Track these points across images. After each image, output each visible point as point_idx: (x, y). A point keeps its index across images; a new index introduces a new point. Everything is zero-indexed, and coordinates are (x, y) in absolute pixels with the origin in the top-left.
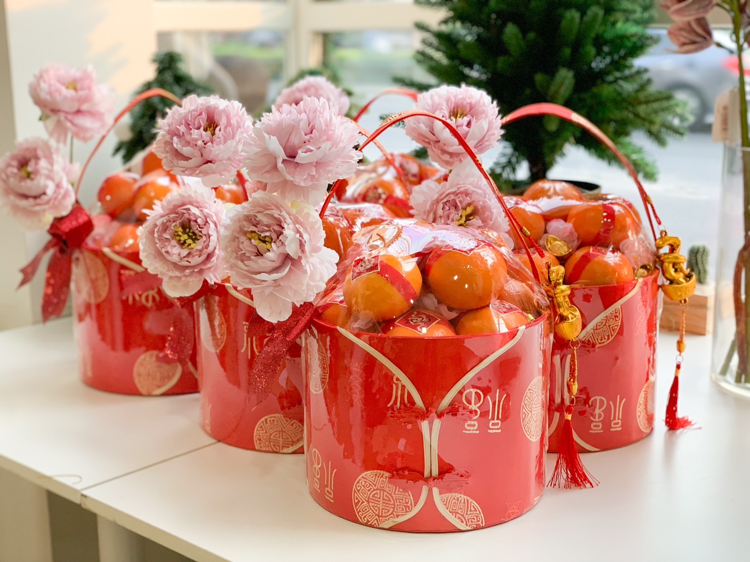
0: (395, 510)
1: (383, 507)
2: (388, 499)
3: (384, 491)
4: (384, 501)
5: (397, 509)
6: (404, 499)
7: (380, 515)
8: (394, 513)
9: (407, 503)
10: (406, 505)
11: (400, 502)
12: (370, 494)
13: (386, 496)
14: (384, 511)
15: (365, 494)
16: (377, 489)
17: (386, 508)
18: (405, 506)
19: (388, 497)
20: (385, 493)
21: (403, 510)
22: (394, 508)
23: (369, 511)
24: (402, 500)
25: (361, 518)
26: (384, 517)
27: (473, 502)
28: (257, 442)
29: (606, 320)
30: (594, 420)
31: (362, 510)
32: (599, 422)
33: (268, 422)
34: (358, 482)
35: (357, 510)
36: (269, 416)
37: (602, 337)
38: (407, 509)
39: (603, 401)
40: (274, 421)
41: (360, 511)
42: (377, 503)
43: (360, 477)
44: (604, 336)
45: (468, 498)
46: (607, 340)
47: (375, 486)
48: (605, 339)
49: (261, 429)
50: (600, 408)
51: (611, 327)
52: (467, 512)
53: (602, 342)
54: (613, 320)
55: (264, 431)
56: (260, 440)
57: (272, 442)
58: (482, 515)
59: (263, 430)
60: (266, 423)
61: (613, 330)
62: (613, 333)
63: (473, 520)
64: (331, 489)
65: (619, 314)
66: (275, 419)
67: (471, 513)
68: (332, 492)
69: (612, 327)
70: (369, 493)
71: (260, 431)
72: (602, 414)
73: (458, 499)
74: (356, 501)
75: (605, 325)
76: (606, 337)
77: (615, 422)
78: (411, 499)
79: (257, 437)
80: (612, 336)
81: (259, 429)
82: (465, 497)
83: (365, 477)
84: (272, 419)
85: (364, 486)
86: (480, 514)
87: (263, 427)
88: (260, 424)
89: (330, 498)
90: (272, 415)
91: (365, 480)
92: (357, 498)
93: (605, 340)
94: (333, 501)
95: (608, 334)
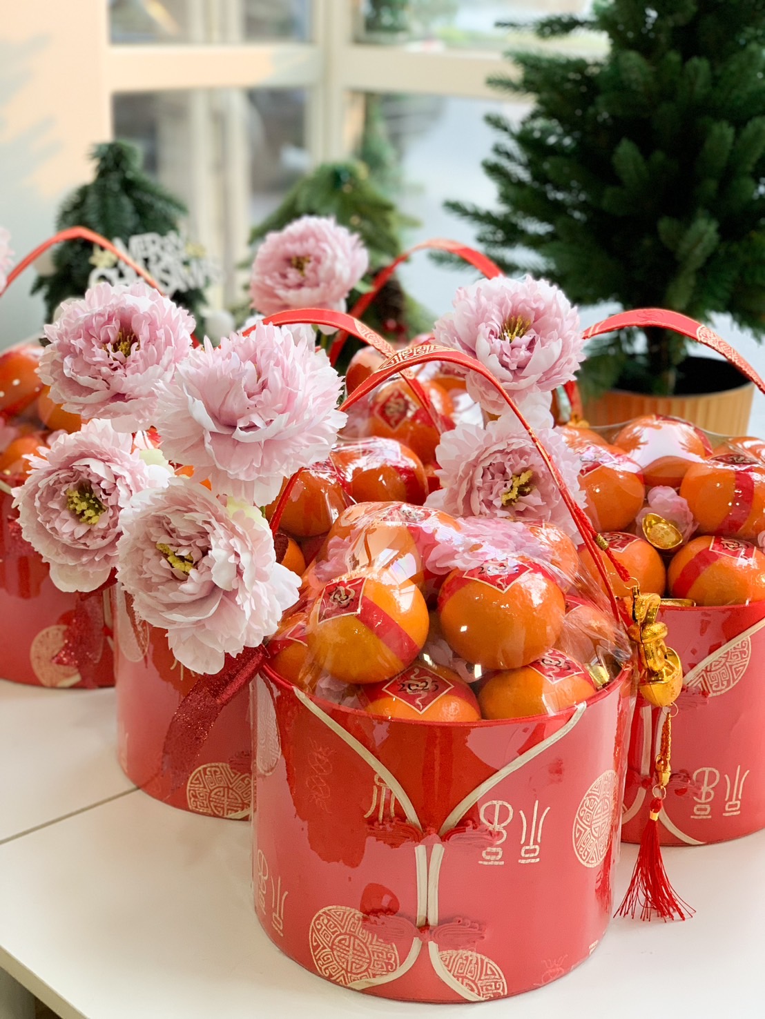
0: (371, 967)
1: (353, 960)
2: (361, 950)
3: (356, 937)
4: (355, 952)
5: (374, 966)
6: (385, 953)
7: (349, 970)
8: (369, 970)
9: (390, 959)
10: (387, 961)
11: (378, 956)
12: (335, 939)
13: (359, 945)
14: (354, 965)
15: (328, 937)
16: (345, 934)
17: (357, 961)
18: (385, 963)
19: (361, 947)
20: (357, 941)
21: (382, 968)
22: (369, 963)
23: (333, 961)
24: (382, 954)
25: (320, 969)
26: (355, 974)
27: (491, 962)
28: (190, 799)
29: (727, 658)
30: (699, 801)
31: (323, 958)
32: (705, 804)
33: (208, 773)
34: (318, 918)
35: (315, 956)
36: (209, 765)
37: (718, 683)
38: (389, 967)
39: (715, 773)
40: (215, 772)
41: (319, 959)
42: (345, 952)
43: (320, 912)
44: (722, 681)
45: (484, 957)
46: (726, 688)
47: (343, 928)
48: (723, 685)
49: (198, 782)
50: (708, 785)
51: (733, 667)
52: (480, 976)
53: (718, 689)
54: (738, 657)
55: (202, 786)
56: (195, 796)
57: (212, 801)
58: (504, 980)
59: (200, 783)
60: (205, 774)
61: (737, 672)
62: (736, 677)
63: (489, 988)
64: (280, 916)
65: (748, 649)
66: (217, 769)
67: (487, 977)
68: (281, 921)
69: (735, 669)
70: (333, 937)
71: (196, 784)
72: (712, 793)
73: (467, 958)
74: (315, 944)
75: (724, 664)
76: (725, 683)
77: (731, 803)
78: (395, 954)
79: (192, 792)
80: (734, 680)
81: (193, 781)
82: (479, 956)
83: (328, 912)
84: (214, 769)
85: (326, 925)
86: (501, 978)
87: (200, 778)
88: (196, 774)
89: (279, 929)
90: (213, 764)
91: (329, 917)
92: (316, 941)
93: (723, 687)
94: (282, 935)
95: (727, 679)
